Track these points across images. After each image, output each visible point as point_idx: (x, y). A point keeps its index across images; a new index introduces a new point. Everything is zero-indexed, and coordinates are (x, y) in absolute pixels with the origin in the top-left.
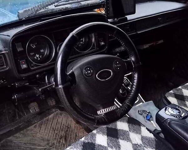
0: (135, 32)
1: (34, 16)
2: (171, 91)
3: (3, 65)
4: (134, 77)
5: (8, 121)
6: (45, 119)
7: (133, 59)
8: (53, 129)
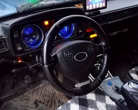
0: (106, 23)
1: (28, 10)
2: (134, 69)
3: (4, 47)
4: (105, 58)
5: (9, 89)
6: (36, 88)
7: (104, 44)
8: (42, 95)
